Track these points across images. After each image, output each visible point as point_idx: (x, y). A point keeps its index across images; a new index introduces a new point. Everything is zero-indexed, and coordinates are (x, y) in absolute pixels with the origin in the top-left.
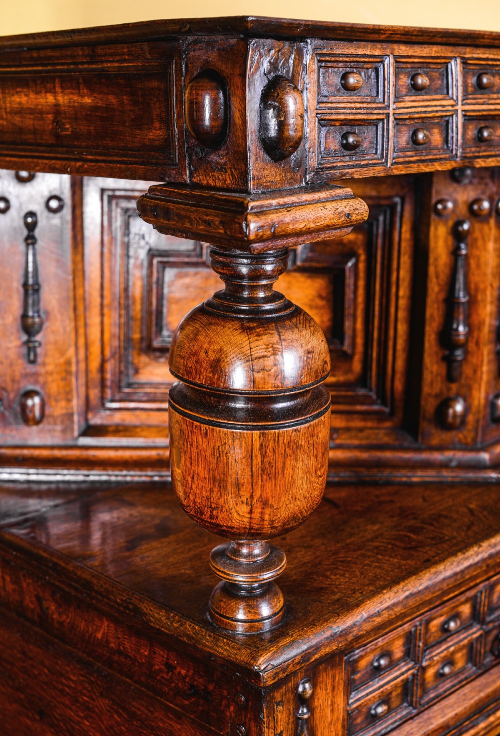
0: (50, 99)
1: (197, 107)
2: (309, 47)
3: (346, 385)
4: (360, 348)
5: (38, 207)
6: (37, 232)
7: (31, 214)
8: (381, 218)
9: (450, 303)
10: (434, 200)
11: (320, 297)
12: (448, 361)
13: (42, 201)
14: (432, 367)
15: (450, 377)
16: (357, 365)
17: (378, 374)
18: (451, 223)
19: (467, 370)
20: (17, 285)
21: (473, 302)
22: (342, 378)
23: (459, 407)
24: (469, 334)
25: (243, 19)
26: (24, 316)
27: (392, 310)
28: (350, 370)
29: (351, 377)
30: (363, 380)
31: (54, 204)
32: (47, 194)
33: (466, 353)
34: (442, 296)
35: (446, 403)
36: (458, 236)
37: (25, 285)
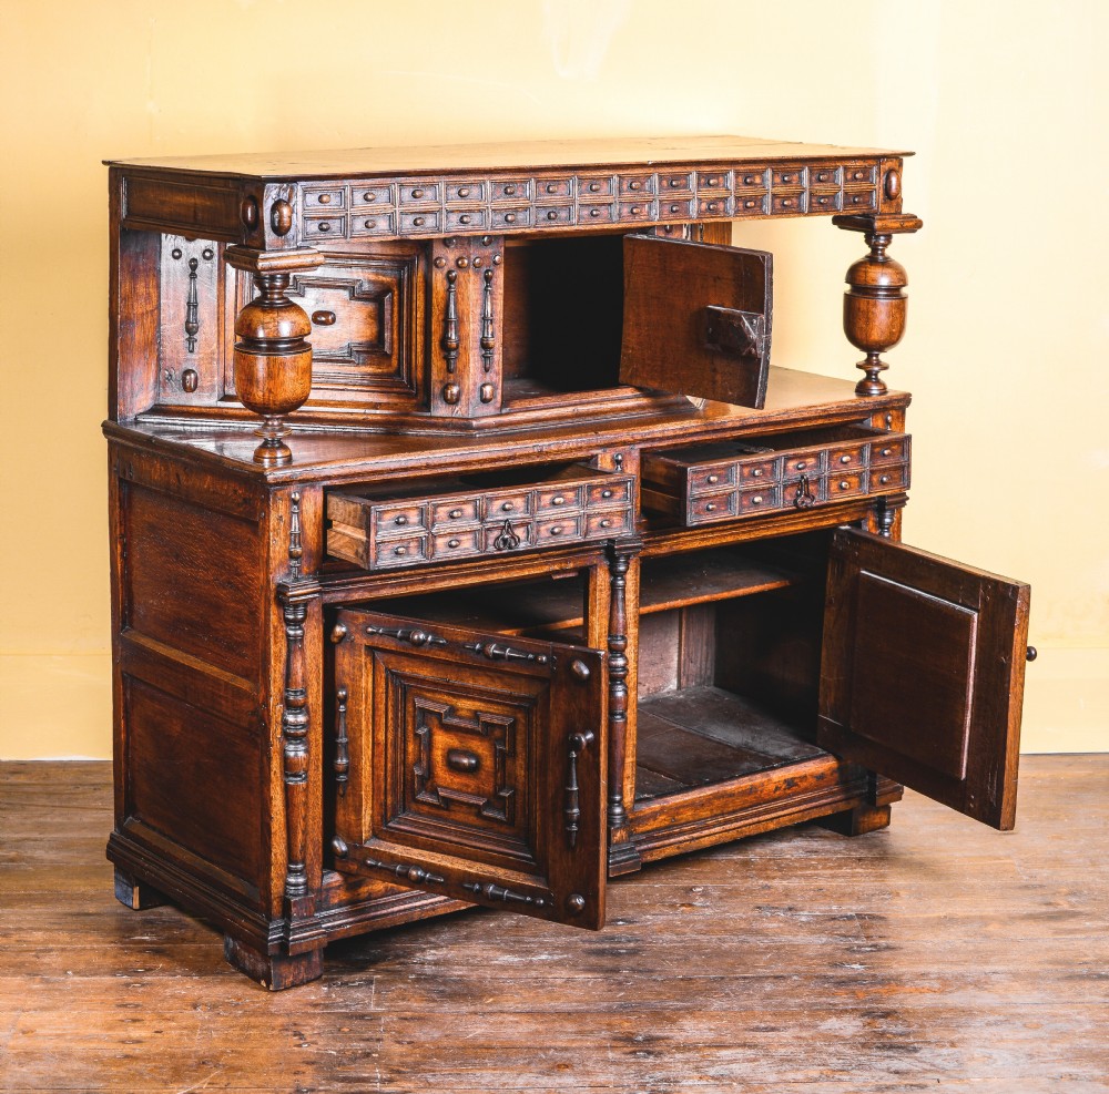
0: (193, 201)
1: (245, 213)
2: (299, 187)
3: (389, 375)
4: (396, 351)
5: (197, 256)
6: (197, 272)
7: (194, 260)
8: (406, 268)
9: (446, 322)
10: (434, 258)
11: (370, 316)
12: (447, 359)
13: (200, 252)
14: (437, 363)
15: (449, 371)
16: (395, 362)
17: (407, 367)
18: (445, 271)
19: (460, 366)
20: (183, 303)
21: (460, 321)
22: (385, 370)
23: (455, 390)
24: (459, 341)
25: (259, 177)
26: (188, 322)
27: (414, 326)
28: (390, 365)
29: (391, 370)
30: (398, 372)
31: (207, 254)
32: (204, 248)
33: (458, 353)
34: (441, 318)
35: (447, 387)
36: (451, 280)
37: (189, 303)
